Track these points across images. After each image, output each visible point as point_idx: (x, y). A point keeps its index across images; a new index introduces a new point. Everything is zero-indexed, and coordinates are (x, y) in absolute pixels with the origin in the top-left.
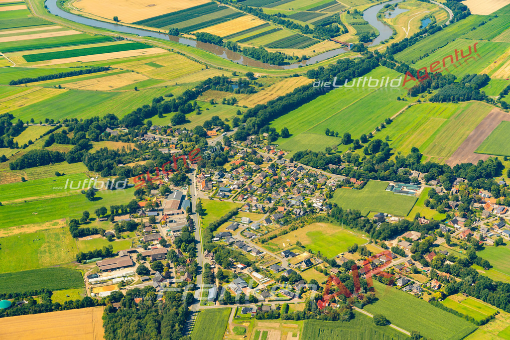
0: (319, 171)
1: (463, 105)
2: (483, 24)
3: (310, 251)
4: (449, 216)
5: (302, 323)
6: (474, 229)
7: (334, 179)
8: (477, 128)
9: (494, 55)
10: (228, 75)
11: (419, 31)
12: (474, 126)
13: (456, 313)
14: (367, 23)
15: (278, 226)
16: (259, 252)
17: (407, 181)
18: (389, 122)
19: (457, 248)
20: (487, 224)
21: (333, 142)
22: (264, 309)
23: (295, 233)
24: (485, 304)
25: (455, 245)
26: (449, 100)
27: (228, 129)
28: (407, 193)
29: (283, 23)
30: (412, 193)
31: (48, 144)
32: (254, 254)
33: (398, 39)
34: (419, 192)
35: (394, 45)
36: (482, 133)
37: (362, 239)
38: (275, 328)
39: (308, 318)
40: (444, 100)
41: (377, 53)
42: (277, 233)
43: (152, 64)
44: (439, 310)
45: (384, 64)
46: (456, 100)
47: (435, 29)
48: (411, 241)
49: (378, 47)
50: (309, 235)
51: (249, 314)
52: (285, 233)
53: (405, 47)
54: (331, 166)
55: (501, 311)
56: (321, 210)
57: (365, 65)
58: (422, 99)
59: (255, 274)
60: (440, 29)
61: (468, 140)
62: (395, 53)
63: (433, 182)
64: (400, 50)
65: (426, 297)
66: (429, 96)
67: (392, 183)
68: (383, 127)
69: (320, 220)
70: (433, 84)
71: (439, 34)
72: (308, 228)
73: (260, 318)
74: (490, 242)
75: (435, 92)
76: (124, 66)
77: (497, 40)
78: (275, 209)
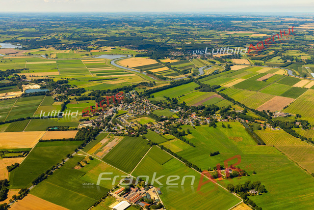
0: (155, 106)
1: (208, 93)
2: (232, 72)
3: (138, 122)
4: (180, 117)
5: (125, 137)
7: (157, 108)
8: (207, 98)
9: (228, 81)
10: (148, 82)
11: (211, 73)
13: (164, 138)
14: (198, 71)
17: (175, 109)
20: (189, 120)
21: (164, 99)
22: (118, 133)
23: (137, 119)
27: (138, 95)
28: (174, 112)
29: (174, 69)
31: (89, 95)
32: (124, 122)
33: (203, 75)
34: (177, 112)
35: (201, 77)
38: (117, 137)
39: (127, 136)
40: (203, 91)
41: (194, 78)
42: (133, 118)
43: (130, 78)
44: (160, 137)
45: (194, 81)
46: (206, 91)
48: (165, 122)
49: (196, 77)
50: (141, 119)
51: (113, 134)
52: (135, 118)
53: (204, 77)
54: (159, 105)
55: (176, 138)
56: (148, 114)
57: (188, 82)
58: (197, 91)
59: (121, 126)
60: (218, 73)
61: (201, 101)
62: (199, 79)
63: (182, 110)
65: (159, 134)
66: (199, 90)
67: (171, 109)
68: (181, 97)
69: (146, 116)
70: (203, 87)
73: (115, 135)
74: (186, 124)
76: (122, 78)
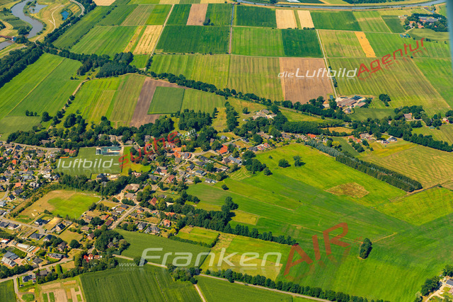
0: (35, 148)
1: (123, 77)
2: (109, 13)
3: (58, 216)
4: (152, 167)
5: (78, 278)
6: (175, 174)
7: (50, 153)
8: (141, 94)
9: (127, 36)
11: (62, 22)
12: (138, 94)
13: (191, 242)
14: (19, 19)
15: (21, 200)
16: (15, 226)
17: (109, 144)
18: (73, 98)
19: (169, 191)
20: (181, 168)
21: (35, 121)
22: (42, 273)
23: (37, 203)
24: (207, 230)
25: (166, 189)
26: (111, 75)
28: (113, 153)
30: (117, 154)
32: (11, 228)
33: (50, 30)
34: (122, 151)
35: (50, 35)
36: (146, 98)
37: (95, 198)
38: (58, 288)
39: (82, 273)
40: (107, 76)
41: (38, 42)
42: (23, 206)
44: (178, 242)
45: (48, 51)
46: (116, 74)
47: (75, 20)
48: (133, 192)
49: (36, 38)
50: (50, 202)
51: (31, 281)
52: (30, 204)
53: (58, 35)
54: (44, 142)
55: (221, 233)
56: (52, 180)
57: (33, 54)
58: (90, 77)
59: (20, 245)
60: (79, 19)
61: (138, 105)
62: (52, 41)
63: (129, 142)
64: (55, 39)
65: (165, 235)
66: (94, 74)
67: (98, 148)
68: (70, 103)
69: (54, 188)
70: (94, 64)
71: (79, 23)
72: (47, 197)
73: (42, 283)
74: (189, 182)
75: (98, 70)
77: (125, 24)
78: (12, 186)
